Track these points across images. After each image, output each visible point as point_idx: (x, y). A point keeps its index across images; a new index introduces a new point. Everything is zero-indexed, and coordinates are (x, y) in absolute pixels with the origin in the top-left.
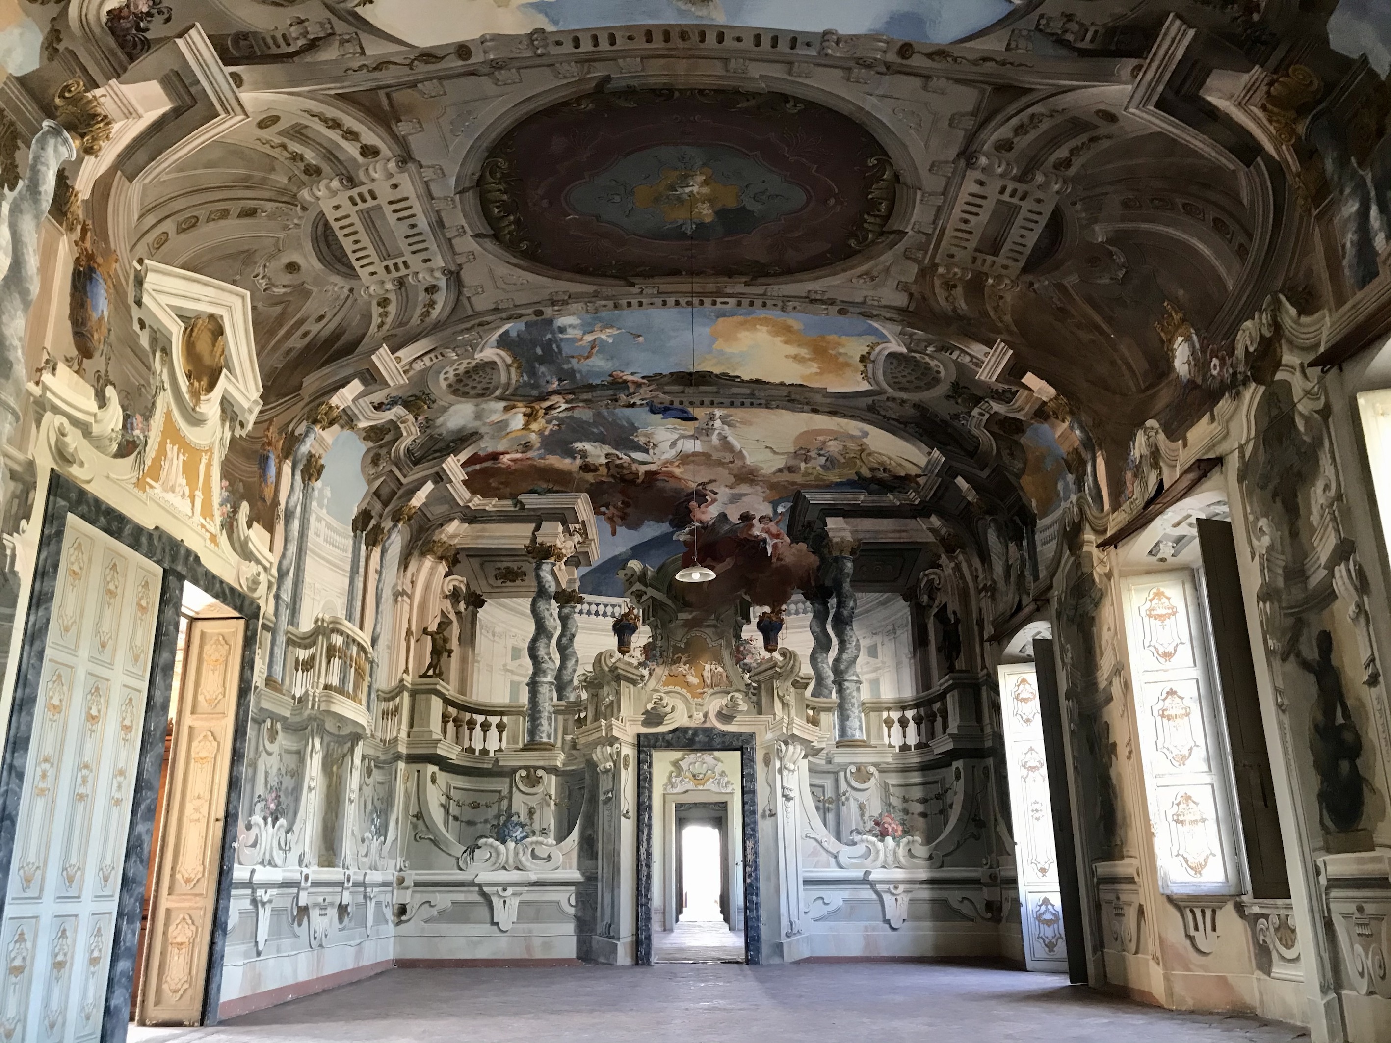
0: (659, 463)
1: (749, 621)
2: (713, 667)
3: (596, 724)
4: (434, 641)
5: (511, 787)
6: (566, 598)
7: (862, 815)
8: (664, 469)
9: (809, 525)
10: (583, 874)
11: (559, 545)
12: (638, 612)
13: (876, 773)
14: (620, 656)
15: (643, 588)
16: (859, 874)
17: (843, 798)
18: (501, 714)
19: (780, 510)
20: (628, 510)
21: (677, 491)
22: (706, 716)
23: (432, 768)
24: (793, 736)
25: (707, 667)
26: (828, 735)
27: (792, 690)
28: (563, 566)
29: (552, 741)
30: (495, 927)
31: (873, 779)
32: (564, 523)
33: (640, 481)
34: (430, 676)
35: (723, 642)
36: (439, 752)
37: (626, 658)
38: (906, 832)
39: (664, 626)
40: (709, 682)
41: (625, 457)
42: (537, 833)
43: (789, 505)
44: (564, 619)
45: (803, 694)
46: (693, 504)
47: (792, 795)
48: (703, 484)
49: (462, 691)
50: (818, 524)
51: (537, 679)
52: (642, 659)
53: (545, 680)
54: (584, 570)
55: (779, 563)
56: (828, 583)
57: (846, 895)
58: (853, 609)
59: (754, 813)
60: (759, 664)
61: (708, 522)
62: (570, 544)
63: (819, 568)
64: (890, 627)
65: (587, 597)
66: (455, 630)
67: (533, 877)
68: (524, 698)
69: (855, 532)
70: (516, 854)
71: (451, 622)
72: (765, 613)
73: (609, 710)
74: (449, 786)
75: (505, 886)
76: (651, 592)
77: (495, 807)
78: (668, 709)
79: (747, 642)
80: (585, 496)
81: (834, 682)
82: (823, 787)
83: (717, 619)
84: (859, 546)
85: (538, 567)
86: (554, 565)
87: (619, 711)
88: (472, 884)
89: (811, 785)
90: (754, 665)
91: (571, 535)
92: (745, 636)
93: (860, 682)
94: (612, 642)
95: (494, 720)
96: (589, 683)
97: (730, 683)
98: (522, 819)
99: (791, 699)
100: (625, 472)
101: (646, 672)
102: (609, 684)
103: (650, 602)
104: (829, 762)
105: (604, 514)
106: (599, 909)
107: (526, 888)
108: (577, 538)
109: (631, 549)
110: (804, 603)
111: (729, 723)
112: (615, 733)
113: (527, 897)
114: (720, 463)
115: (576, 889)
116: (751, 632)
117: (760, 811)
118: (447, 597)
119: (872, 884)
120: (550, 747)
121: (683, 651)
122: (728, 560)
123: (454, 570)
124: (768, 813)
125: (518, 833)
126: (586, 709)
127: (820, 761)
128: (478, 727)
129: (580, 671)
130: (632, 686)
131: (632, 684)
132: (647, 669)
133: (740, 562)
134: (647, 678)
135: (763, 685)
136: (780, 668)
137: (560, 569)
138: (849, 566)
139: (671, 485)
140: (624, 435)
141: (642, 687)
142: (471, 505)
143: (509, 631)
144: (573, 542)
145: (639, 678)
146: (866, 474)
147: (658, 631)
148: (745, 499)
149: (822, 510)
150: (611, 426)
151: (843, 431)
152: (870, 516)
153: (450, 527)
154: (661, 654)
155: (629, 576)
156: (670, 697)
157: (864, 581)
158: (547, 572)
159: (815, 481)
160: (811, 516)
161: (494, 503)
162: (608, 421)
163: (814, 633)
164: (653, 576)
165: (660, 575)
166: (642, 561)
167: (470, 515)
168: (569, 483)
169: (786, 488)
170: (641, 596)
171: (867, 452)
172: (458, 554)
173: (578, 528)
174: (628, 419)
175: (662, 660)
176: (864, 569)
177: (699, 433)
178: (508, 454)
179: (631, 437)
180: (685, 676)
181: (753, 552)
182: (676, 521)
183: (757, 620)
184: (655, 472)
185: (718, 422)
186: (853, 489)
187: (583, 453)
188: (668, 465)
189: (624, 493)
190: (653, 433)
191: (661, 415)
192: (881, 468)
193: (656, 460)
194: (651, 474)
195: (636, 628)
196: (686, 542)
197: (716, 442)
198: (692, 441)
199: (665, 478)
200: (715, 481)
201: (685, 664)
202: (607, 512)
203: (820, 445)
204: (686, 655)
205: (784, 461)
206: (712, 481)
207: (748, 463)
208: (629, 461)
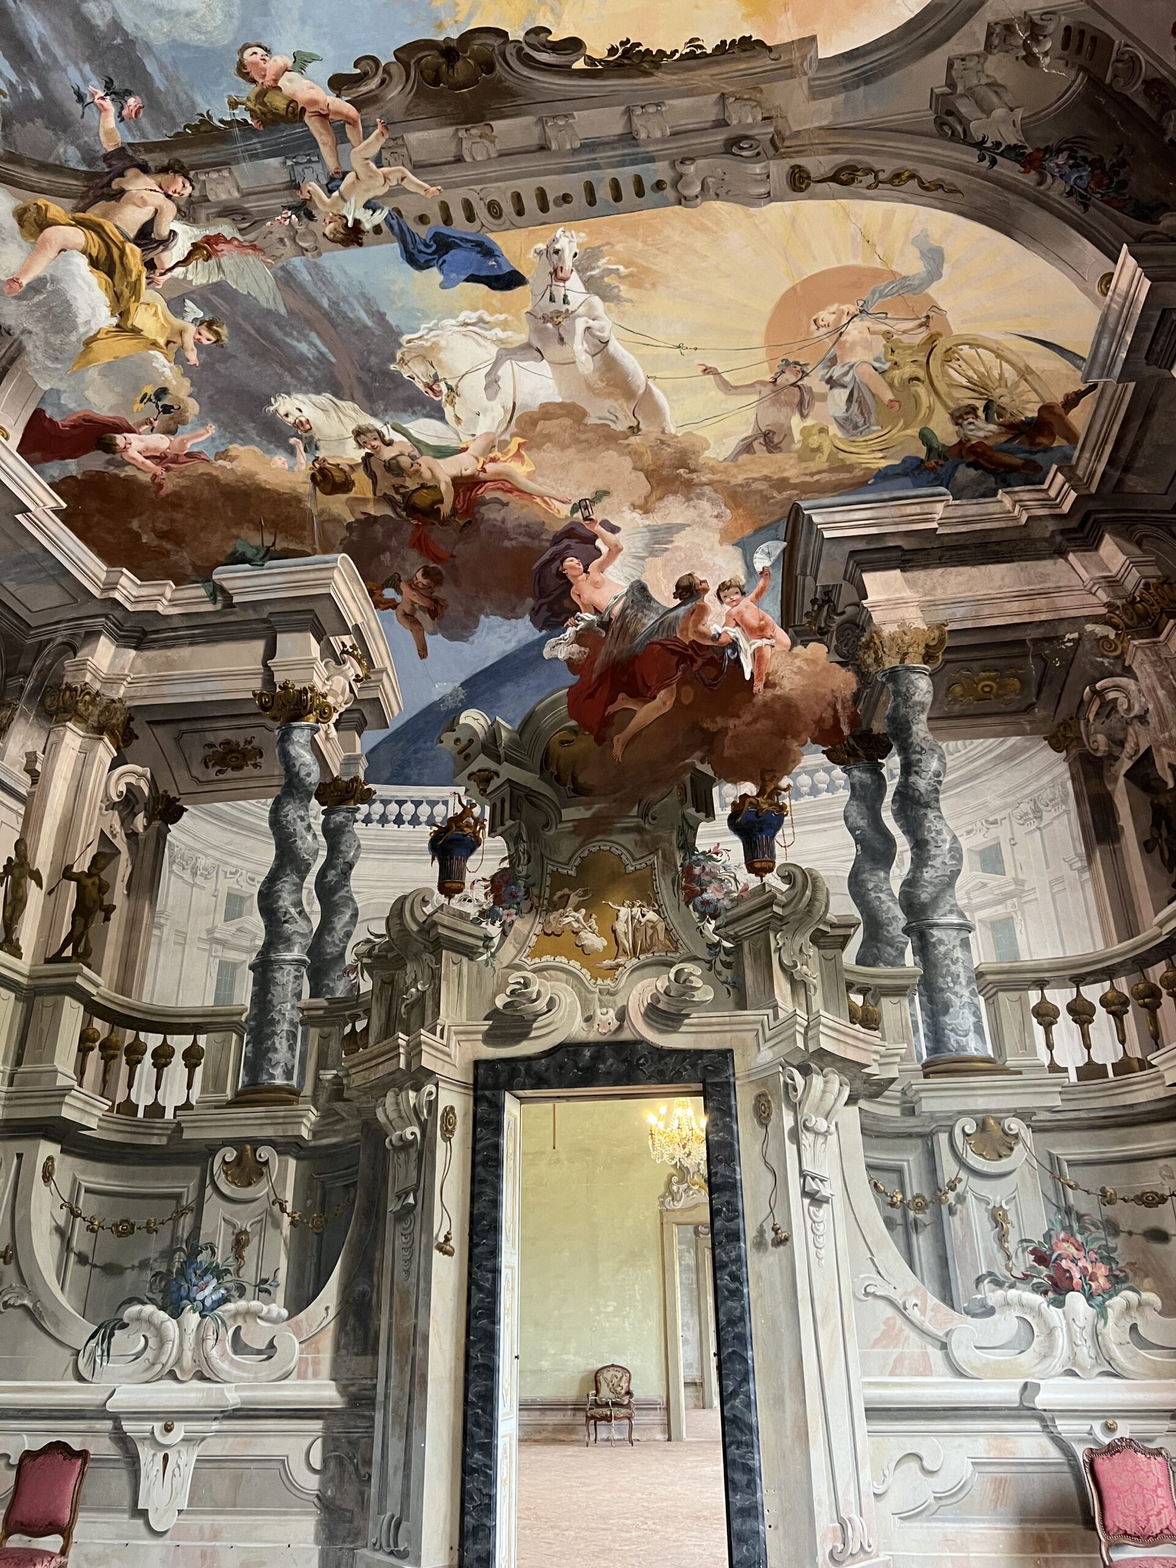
0: (475, 449)
1: (710, 814)
2: (636, 910)
3: (386, 1044)
4: (80, 890)
5: (202, 1188)
6: (339, 794)
7: (1002, 1238)
8: (490, 467)
9: (827, 598)
10: (343, 1390)
11: (320, 688)
12: (483, 811)
13: (1027, 1135)
14: (443, 899)
15: (493, 766)
16: (1007, 1392)
17: (951, 1196)
18: (195, 1029)
19: (761, 562)
20: (440, 593)
21: (533, 531)
22: (622, 1015)
23: (48, 1149)
24: (822, 1053)
25: (624, 912)
26: (902, 1048)
27: (813, 951)
28: (333, 733)
29: (294, 1082)
30: (140, 1522)
31: (1018, 1148)
32: (319, 634)
33: (446, 508)
34: (67, 960)
35: (656, 860)
36: (67, 1113)
37: (455, 903)
38: (1117, 1281)
39: (534, 835)
40: (627, 944)
41: (397, 437)
42: (250, 1290)
43: (778, 547)
44: (334, 835)
45: (836, 961)
46: (572, 563)
47: (825, 1191)
48: (580, 506)
49: (123, 987)
50: (848, 594)
51: (273, 956)
52: (488, 903)
53: (288, 956)
54: (374, 736)
55: (770, 693)
56: (879, 726)
57: (981, 1447)
58: (938, 774)
59: (735, 1236)
60: (737, 901)
61: (609, 609)
62: (340, 683)
63: (856, 697)
64: (1026, 807)
65: (381, 790)
66: (124, 867)
67: (233, 1397)
68: (243, 996)
69: (927, 606)
70: (201, 1341)
71: (118, 852)
72: (744, 797)
73: (415, 1012)
74: (76, 1185)
75: (169, 1419)
76: (507, 771)
77: (166, 1231)
78: (541, 1005)
79: (708, 856)
80: (343, 563)
81: (907, 931)
82: (899, 1171)
83: (644, 815)
84: (941, 641)
85: (285, 738)
86: (316, 730)
87: (437, 1013)
88: (101, 1413)
89: (869, 1167)
90: (726, 902)
91: (340, 662)
92: (703, 843)
93: (968, 928)
94: (428, 872)
95: (180, 1042)
96: (377, 957)
97: (674, 944)
98: (219, 1259)
99: (811, 970)
100: (411, 484)
101: (494, 930)
102: (417, 957)
103: (506, 791)
104: (910, 1111)
105: (394, 604)
106: (374, 1480)
107: (215, 1426)
108: (352, 668)
109: (462, 685)
110: (828, 771)
111: (675, 1030)
112: (427, 1062)
113: (216, 1448)
114: (608, 437)
115: (326, 1429)
116: (716, 837)
117: (750, 1232)
118: (113, 806)
119: (1045, 1419)
120: (288, 1096)
121: (573, 883)
122: (662, 694)
123: (127, 752)
124: (770, 1235)
125: (208, 1292)
126: (368, 1012)
127: (887, 1109)
128: (148, 1059)
129: (360, 934)
130: (465, 960)
131: (466, 955)
132: (498, 923)
133: (689, 695)
134: (496, 941)
135: (746, 945)
136: (783, 907)
137: (327, 738)
138: (922, 687)
139: (516, 513)
140: (373, 360)
141: (487, 962)
142: (117, 595)
143: (226, 863)
144: (346, 677)
145: (481, 943)
146: (946, 433)
147: (522, 847)
148: (680, 540)
149: (853, 553)
150: (335, 326)
151: (877, 264)
152: (963, 562)
153: (97, 655)
154: (527, 892)
155: (464, 742)
156: (545, 978)
157: (961, 716)
158: (303, 747)
159: (831, 470)
160: (830, 573)
161: (168, 594)
162: (319, 307)
163: (852, 830)
164: (512, 740)
165: (526, 737)
166: (487, 708)
167: (128, 625)
168: (303, 528)
169: (766, 499)
170: (488, 781)
171: (942, 345)
172: (131, 719)
173: (349, 644)
174: (363, 295)
175: (528, 903)
176: (958, 689)
177: (539, 332)
178: (131, 431)
179: (392, 367)
180: (576, 933)
181: (712, 672)
182: (544, 613)
183: (729, 811)
184: (472, 476)
185: (575, 284)
186: (917, 486)
187: (302, 428)
188: (496, 453)
189: (421, 544)
190: (434, 347)
191: (435, 270)
192: (980, 404)
193: (466, 439)
194: (465, 485)
195: (478, 843)
196: (571, 664)
197: (586, 363)
198: (530, 364)
199: (498, 495)
200: (606, 493)
201: (576, 910)
202: (399, 599)
203: (829, 342)
204: (580, 891)
205: (751, 414)
206: (601, 495)
207: (672, 429)
208: (408, 448)
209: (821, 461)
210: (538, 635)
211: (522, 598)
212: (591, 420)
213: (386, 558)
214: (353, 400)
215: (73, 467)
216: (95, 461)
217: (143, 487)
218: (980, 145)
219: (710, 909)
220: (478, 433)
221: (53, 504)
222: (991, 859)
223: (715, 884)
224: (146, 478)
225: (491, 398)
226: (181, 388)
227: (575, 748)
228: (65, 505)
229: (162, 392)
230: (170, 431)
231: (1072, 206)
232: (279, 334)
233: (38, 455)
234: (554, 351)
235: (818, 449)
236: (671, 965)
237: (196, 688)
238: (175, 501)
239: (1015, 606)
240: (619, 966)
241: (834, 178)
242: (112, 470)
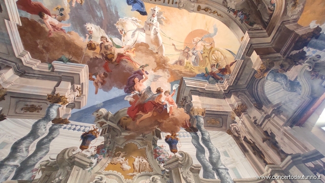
0: (125, 48)
1: (160, 139)
6: (59, 121)
8: (127, 53)
9: (185, 99)
11: (66, 97)
12: (100, 130)
14: (80, 150)
15: (105, 121)
20: (106, 79)
21: (130, 70)
25: (137, 159)
27: (191, 174)
28: (65, 108)
32: (73, 83)
33: (114, 60)
35: (147, 147)
37: (84, 152)
39: (113, 137)
40: (137, 169)
41: (110, 41)
43: (178, 85)
44: (52, 130)
45: (198, 177)
46: (137, 79)
48: (142, 67)
50: (188, 99)
51: (7, 162)
52: (94, 153)
53: (12, 163)
54: (75, 110)
55: (172, 116)
58: (209, 136)
60: (169, 159)
61: (142, 91)
62: (72, 96)
63: (190, 120)
64: (228, 144)
65: (72, 122)
69: (203, 104)
72: (168, 136)
76: (108, 123)
79: (160, 147)
80: (86, 67)
81: (213, 169)
83: (144, 137)
84: (205, 112)
85: (51, 106)
86: (60, 106)
90: (166, 159)
91: (74, 91)
92: (159, 144)
94: (78, 143)
96: (49, 166)
97: (152, 170)
100: (109, 52)
101: (94, 161)
102: (64, 167)
103: (107, 127)
105: (93, 80)
108: (77, 93)
109: (103, 102)
114: (152, 53)
116: (162, 143)
121: (122, 150)
122: (149, 113)
129: (46, 158)
130: (81, 169)
131: (82, 168)
132: (96, 159)
133: (155, 114)
134: (94, 164)
135: (172, 171)
136: (181, 161)
137: (63, 109)
138: (202, 120)
139: (128, 65)
140: (112, 22)
141: (89, 171)
142: (23, 59)
143: (9, 133)
144: (74, 95)
145: (89, 164)
146: (209, 70)
147: (109, 140)
148: (160, 79)
149: (191, 90)
150: (107, 11)
151: (206, 30)
152: (209, 97)
153: (7, 73)
154: (108, 151)
155: (99, 115)
156: (109, 178)
157: (209, 126)
158: (55, 110)
159: (190, 72)
160: (186, 93)
161: (38, 64)
162: (106, 5)
163: (194, 145)
164: (112, 117)
165: (115, 116)
166: (107, 109)
167: (21, 69)
168: (80, 56)
169: (177, 75)
170: (103, 124)
171: (213, 49)
172: (6, 95)
173: (79, 87)
174: (115, 6)
175: (108, 154)
176: (208, 121)
177: (146, 26)
178: (50, 15)
179: (115, 24)
180: (121, 164)
181: (161, 110)
182: (127, 89)
183: (165, 138)
184: (122, 54)
185: (156, 18)
186: (203, 79)
187: (90, 33)
188: (129, 50)
189: (106, 67)
190: (125, 23)
191: (131, 6)
192: (216, 64)
193: (124, 45)
194: (120, 55)
195: (96, 137)
196: (130, 102)
197: (152, 36)
198: (142, 33)
199: (126, 60)
200: (148, 65)
201: (122, 157)
202: (95, 78)
203: (195, 45)
204: (124, 152)
205: (178, 56)
206: (147, 65)
207: (164, 55)
208: (111, 44)
209: (188, 70)
210: (124, 94)
211: (124, 85)
212: (150, 49)
213: (96, 68)
214: (104, 29)
215: (29, 16)
216: (36, 18)
217: (46, 32)
218: (228, 8)
219: (162, 160)
220: (127, 44)
221: (18, 23)
222: (226, 154)
223: (163, 154)
224: (47, 30)
225: (132, 38)
226: (67, 11)
227: (127, 121)
228: (21, 25)
229: (62, 9)
230: (60, 21)
231: (240, 22)
232: (95, 8)
233: (21, 7)
234: (147, 31)
235: (188, 67)
236: (151, 176)
237: (32, 90)
238: (52, 40)
239: (217, 107)
240: (134, 175)
241: (204, 10)
242: (39, 22)
